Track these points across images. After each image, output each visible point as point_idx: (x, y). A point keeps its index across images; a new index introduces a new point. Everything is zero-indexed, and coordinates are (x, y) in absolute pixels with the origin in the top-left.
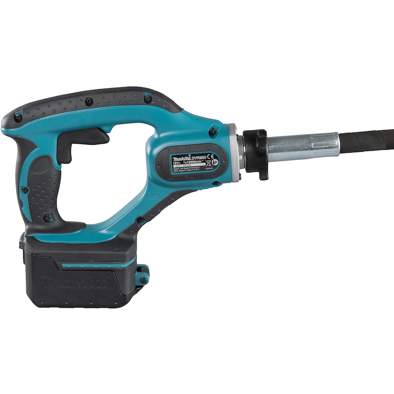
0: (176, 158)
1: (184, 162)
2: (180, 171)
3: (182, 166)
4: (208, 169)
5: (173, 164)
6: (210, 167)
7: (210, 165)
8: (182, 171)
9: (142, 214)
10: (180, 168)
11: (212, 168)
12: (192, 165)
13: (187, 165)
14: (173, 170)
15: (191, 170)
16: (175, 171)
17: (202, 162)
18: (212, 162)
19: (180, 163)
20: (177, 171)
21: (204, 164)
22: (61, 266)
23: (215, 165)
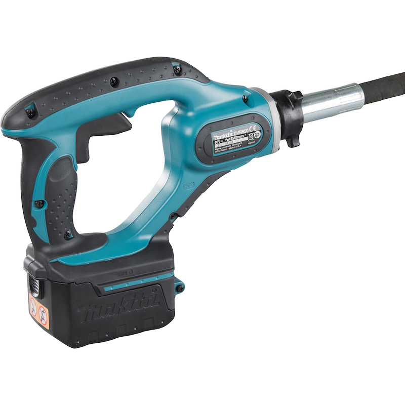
0: (218, 136)
1: (226, 139)
2: (221, 150)
3: (224, 144)
4: (250, 143)
5: (214, 144)
6: (253, 141)
7: (252, 139)
8: (224, 150)
9: (175, 209)
10: (221, 147)
11: (254, 142)
12: (235, 142)
13: (229, 143)
14: (215, 151)
15: (233, 148)
16: (216, 152)
17: (245, 136)
18: (255, 134)
19: (222, 141)
20: (219, 151)
21: (246, 139)
22: (104, 290)
23: (258, 137)
